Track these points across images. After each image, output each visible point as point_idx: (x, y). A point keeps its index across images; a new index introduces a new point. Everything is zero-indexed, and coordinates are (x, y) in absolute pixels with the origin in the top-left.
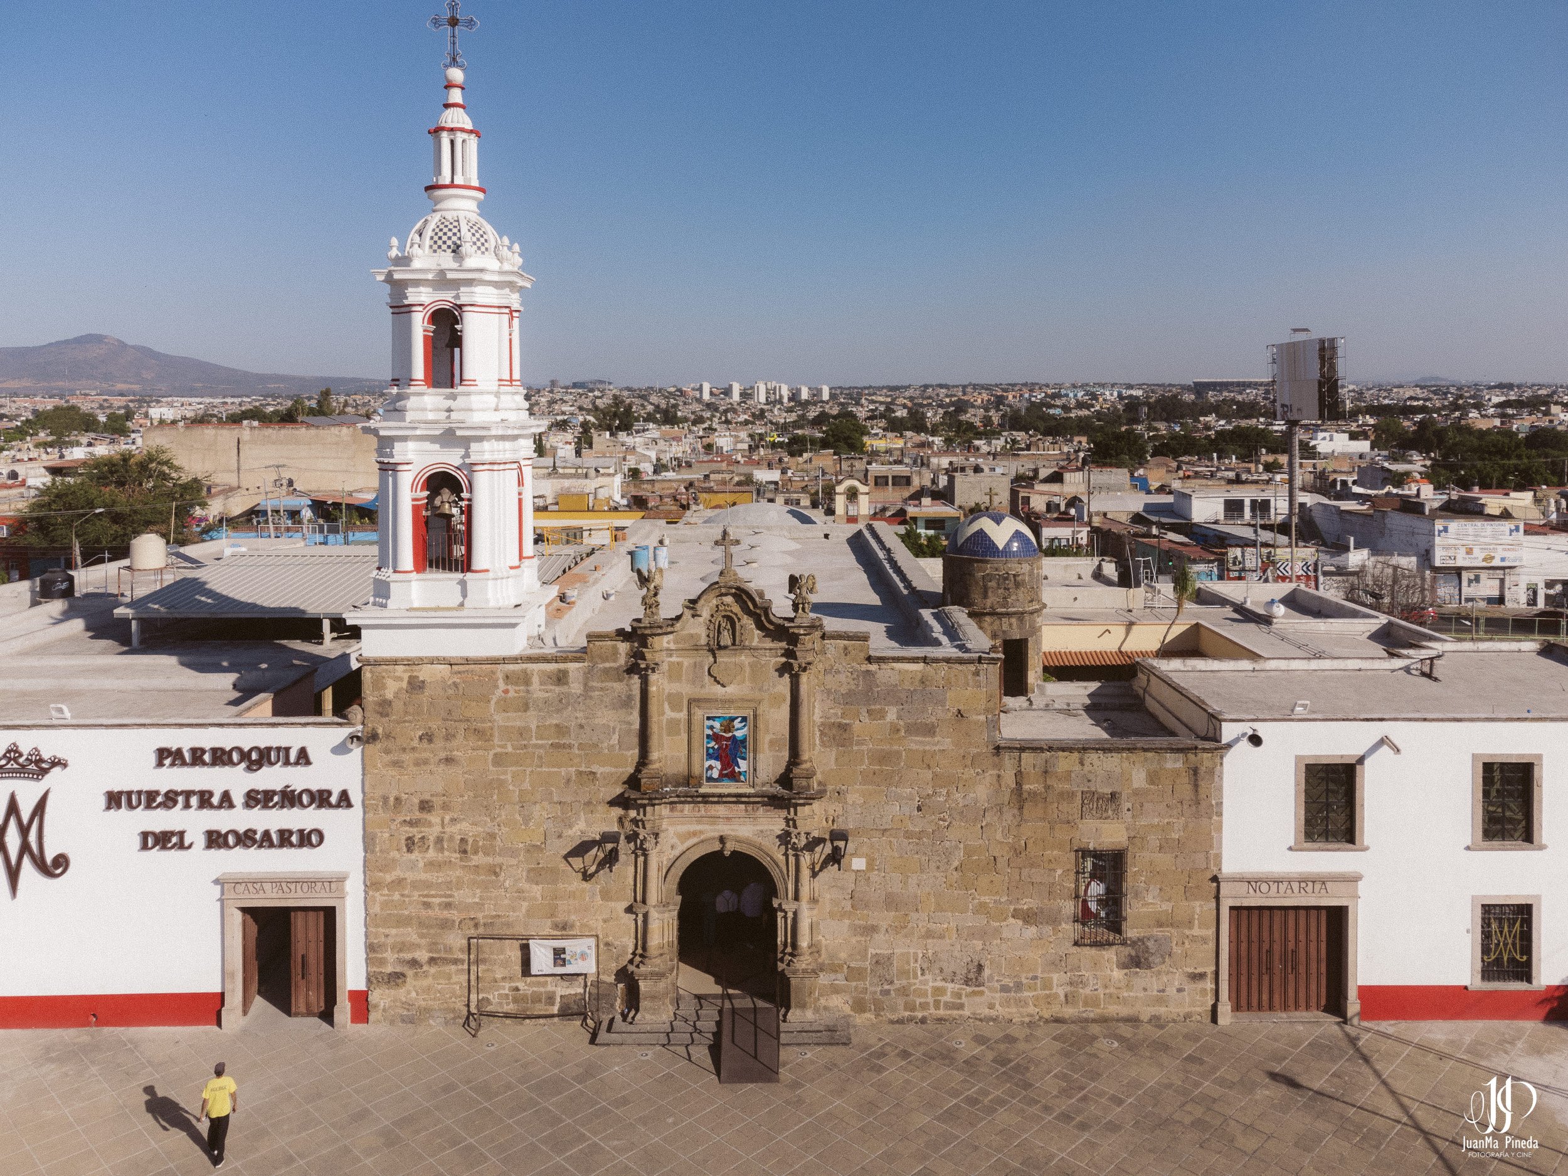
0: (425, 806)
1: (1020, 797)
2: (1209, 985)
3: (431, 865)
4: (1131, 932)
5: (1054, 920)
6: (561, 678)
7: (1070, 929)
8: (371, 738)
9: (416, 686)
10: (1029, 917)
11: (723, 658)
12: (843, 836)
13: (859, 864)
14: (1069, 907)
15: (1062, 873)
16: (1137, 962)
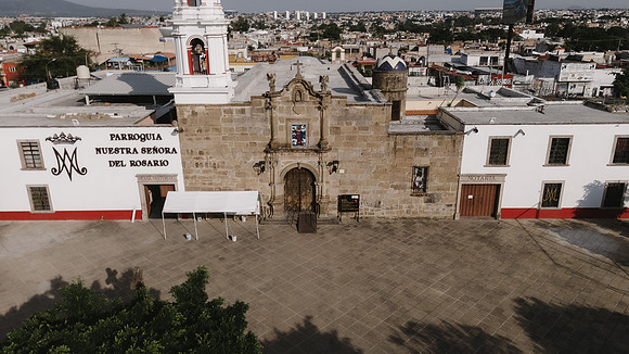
0: (201, 153)
1: (395, 150)
2: (453, 208)
3: (204, 171)
4: (429, 192)
5: (404, 188)
6: (243, 111)
7: (410, 191)
8: (181, 131)
9: (194, 114)
10: (396, 187)
11: (298, 105)
12: (337, 162)
13: (342, 171)
14: (410, 184)
15: (408, 173)
16: (430, 200)
